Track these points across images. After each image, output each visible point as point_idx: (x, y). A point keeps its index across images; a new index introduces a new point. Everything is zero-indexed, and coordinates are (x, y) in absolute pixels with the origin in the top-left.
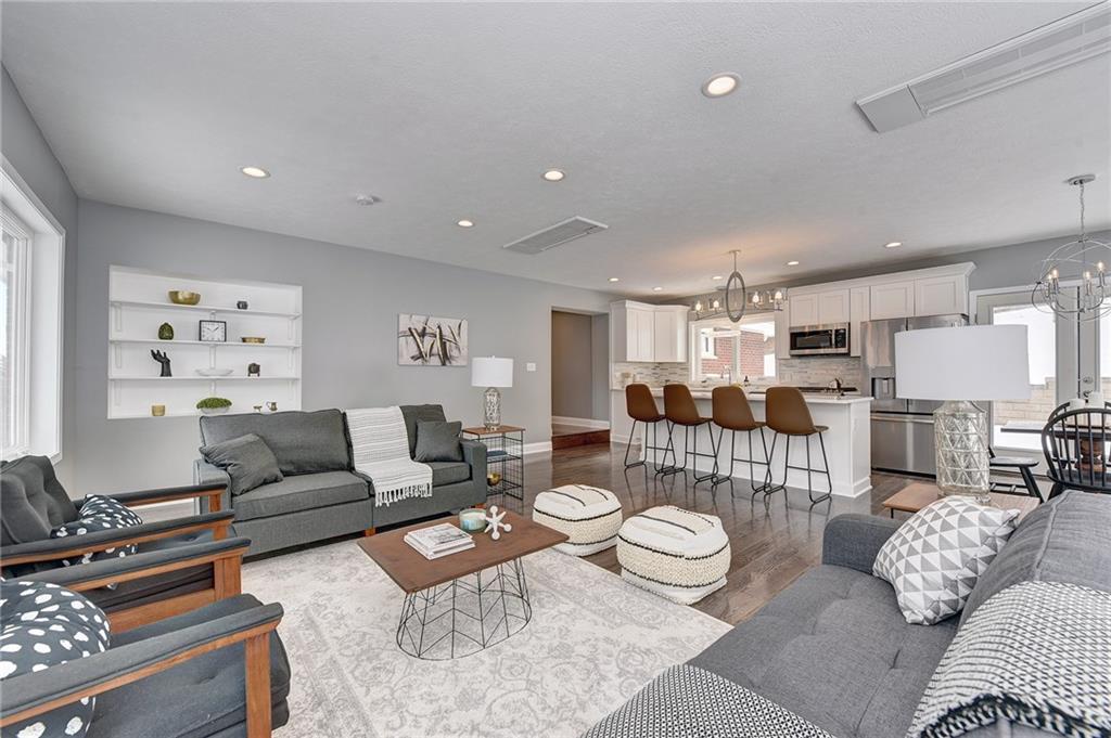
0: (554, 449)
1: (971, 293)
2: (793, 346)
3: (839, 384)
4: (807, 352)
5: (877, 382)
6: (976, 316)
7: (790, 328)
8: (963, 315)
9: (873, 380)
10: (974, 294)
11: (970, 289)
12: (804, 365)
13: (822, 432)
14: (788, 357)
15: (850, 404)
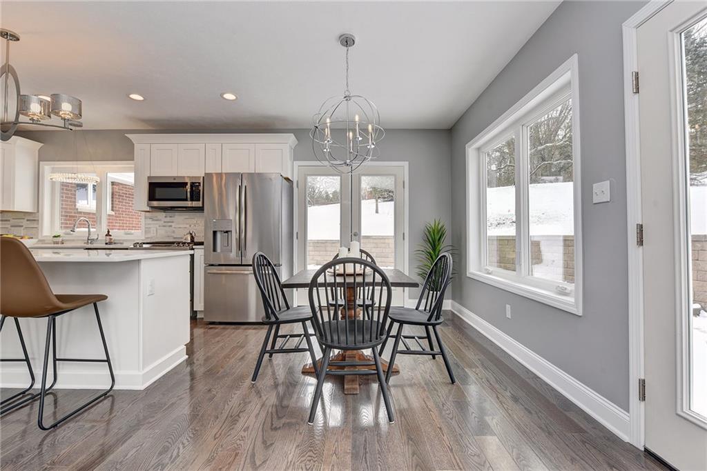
1: (294, 162)
2: (152, 197)
3: (192, 238)
5: (219, 235)
6: (298, 182)
7: (149, 178)
8: (287, 179)
9: (215, 233)
10: (297, 163)
11: (294, 160)
12: (168, 219)
13: (98, 303)
14: (148, 209)
15: (139, 261)
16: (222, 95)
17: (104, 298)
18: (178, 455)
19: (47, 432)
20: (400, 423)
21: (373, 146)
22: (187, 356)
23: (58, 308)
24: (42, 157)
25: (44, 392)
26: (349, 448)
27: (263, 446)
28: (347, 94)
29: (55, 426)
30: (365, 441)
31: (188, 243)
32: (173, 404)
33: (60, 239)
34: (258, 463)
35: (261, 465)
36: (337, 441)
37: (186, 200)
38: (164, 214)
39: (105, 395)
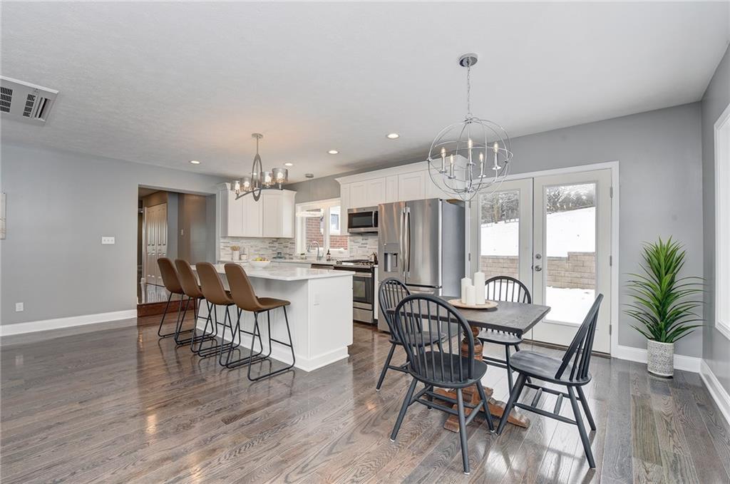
0: (138, 317)
2: (350, 226)
3: (376, 258)
4: (362, 230)
5: (389, 257)
6: (470, 201)
7: (349, 210)
8: (454, 201)
9: (386, 255)
12: (364, 242)
13: (286, 307)
14: (349, 234)
15: (307, 280)
16: (387, 136)
17: (289, 303)
18: (296, 423)
19: (252, 382)
20: (475, 478)
21: (499, 168)
22: (348, 355)
23: (259, 308)
24: (298, 201)
25: (265, 358)
26: (406, 474)
27: (346, 440)
28: (468, 117)
29: (257, 379)
30: (426, 476)
31: (372, 262)
32: (317, 388)
33: (304, 256)
34: (334, 451)
35: (334, 453)
36: (401, 464)
37: (372, 226)
38: (361, 237)
39: (289, 368)
